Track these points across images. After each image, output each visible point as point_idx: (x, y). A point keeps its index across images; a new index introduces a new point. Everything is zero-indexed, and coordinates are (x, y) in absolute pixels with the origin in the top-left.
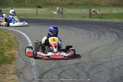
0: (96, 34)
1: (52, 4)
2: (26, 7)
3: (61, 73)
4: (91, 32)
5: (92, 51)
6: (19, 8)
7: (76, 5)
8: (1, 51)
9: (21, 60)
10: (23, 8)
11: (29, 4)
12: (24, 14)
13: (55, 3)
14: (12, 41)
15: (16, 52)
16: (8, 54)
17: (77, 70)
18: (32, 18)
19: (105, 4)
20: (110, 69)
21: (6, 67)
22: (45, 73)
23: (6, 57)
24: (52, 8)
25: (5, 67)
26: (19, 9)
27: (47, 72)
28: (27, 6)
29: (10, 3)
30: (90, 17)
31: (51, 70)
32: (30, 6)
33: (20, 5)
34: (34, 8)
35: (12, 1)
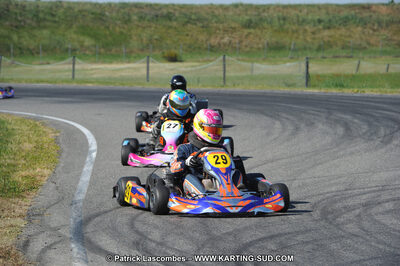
1: (212, 49)
6: (111, 63)
10: (122, 62)
13: (225, 44)
15: (47, 172)
18: (127, 87)
22: (97, 215)
26: (108, 66)
27: (106, 212)
28: (135, 57)
35: (88, 42)
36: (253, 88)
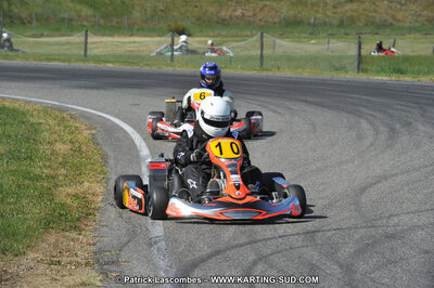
0: (382, 128)
1: (224, 23)
2: (135, 32)
3: (255, 263)
4: (362, 121)
5: (363, 190)
6: (112, 35)
7: (309, 24)
8: (46, 184)
9: (113, 216)
10: (124, 35)
11: (146, 22)
12: (129, 57)
13: (237, 17)
14: (84, 148)
15: (98, 188)
16: (68, 194)
17: (312, 254)
18: (155, 69)
19: (416, 21)
20: (427, 252)
21: (62, 239)
22: (195, 265)
23: (63, 205)
24: (226, 36)
25: (57, 241)
26: (110, 39)
27: (203, 260)
28: (138, 30)
29: (79, 16)
30: (359, 69)
31: (218, 252)
32: (148, 26)
33: (114, 23)
34: (162, 36)
35: (86, 11)
36: (306, 74)
